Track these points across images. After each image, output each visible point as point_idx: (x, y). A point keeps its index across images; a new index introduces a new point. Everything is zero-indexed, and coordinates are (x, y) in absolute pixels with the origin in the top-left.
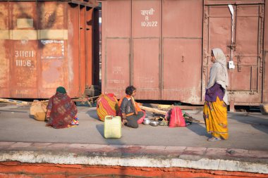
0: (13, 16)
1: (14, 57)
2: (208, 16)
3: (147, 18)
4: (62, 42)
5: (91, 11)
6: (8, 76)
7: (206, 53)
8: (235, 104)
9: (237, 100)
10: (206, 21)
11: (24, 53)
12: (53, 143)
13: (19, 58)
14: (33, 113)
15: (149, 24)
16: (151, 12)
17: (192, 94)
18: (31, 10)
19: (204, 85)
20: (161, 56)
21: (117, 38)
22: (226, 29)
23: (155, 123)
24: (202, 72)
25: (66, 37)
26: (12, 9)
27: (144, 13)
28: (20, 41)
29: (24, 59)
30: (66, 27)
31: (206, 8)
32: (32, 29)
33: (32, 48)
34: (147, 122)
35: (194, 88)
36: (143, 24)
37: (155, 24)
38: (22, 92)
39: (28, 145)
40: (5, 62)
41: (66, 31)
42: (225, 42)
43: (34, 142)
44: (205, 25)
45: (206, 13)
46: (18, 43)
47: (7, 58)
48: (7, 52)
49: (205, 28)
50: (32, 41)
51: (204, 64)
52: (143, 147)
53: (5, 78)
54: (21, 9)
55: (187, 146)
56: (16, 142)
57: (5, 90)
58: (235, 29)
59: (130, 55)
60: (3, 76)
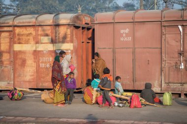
0: (38, 35)
1: (39, 61)
2: (165, 33)
3: (124, 35)
4: (70, 51)
5: (91, 30)
6: (35, 74)
7: (164, 58)
8: (185, 93)
9: (185, 90)
10: (164, 36)
11: (45, 59)
12: (50, 118)
13: (42, 62)
14: (43, 98)
15: (126, 39)
16: (127, 31)
17: (155, 85)
18: (50, 31)
19: (163, 79)
20: (134, 60)
21: (105, 48)
22: (177, 42)
23: (121, 105)
24: (161, 71)
25: (72, 48)
26: (38, 30)
27: (122, 31)
28: (43, 51)
29: (45, 63)
30: (72, 41)
31: (163, 28)
32: (50, 43)
33: (50, 56)
34: (116, 104)
35: (157, 81)
36: (122, 39)
37: (130, 39)
38: (44, 85)
39: (34, 119)
40: (33, 65)
41: (72, 44)
42: (177, 51)
43: (37, 117)
44: (163, 39)
45: (164, 31)
46: (42, 52)
47: (34, 62)
48: (34, 58)
49: (163, 41)
50: (50, 51)
51: (163, 65)
52: (106, 121)
53: (33, 75)
54: (44, 30)
55: (135, 121)
56: (27, 117)
57: (33, 83)
58: (183, 41)
59: (113, 60)
60: (33, 74)
